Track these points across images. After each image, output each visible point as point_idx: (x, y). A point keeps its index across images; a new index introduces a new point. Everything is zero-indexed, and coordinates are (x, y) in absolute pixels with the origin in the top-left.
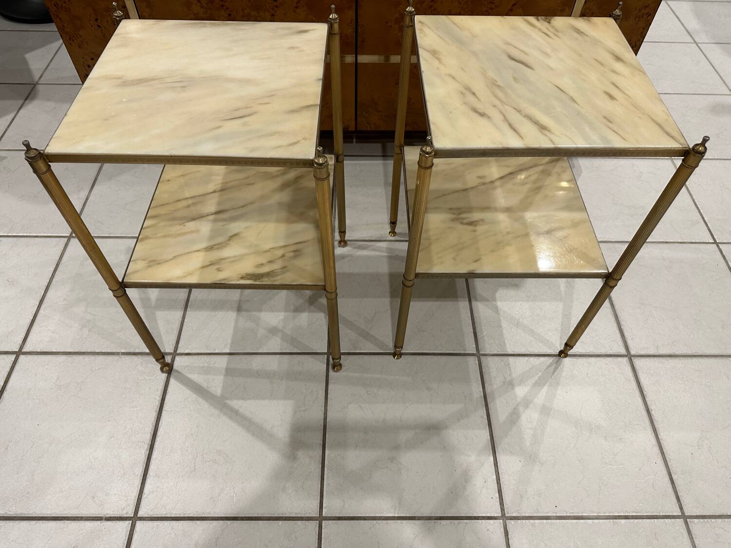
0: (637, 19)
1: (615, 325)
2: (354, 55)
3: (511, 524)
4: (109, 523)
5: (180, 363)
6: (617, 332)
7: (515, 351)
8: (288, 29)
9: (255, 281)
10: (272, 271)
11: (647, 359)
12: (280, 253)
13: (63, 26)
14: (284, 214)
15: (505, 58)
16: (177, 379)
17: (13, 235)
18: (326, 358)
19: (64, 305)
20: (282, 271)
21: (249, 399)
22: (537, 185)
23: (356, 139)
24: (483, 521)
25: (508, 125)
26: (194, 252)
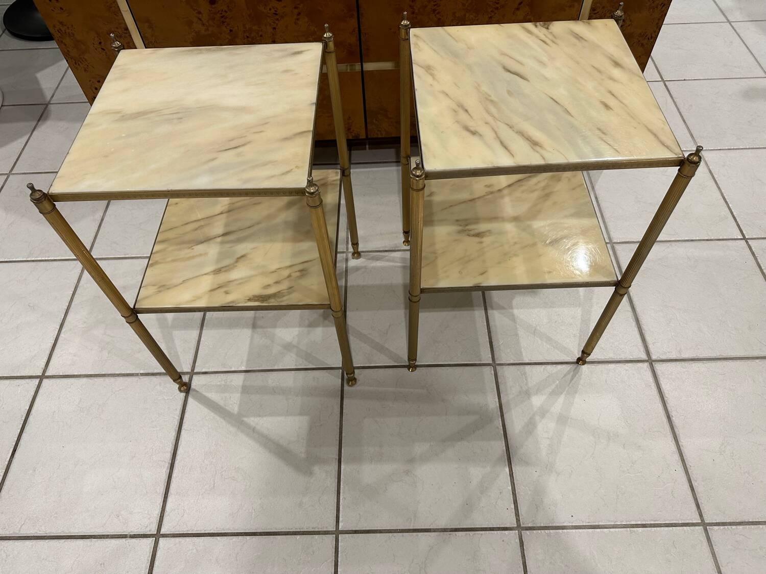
0: (651, 10)
1: (636, 329)
2: (360, 64)
3: (526, 534)
4: (134, 540)
5: (197, 382)
6: (638, 336)
7: (532, 359)
8: (282, 51)
9: (263, 303)
10: (279, 292)
11: (669, 364)
12: (286, 273)
13: (68, 51)
14: (290, 233)
15: (500, 70)
16: (195, 398)
17: (32, 259)
18: (341, 372)
19: (83, 328)
20: (288, 292)
21: (265, 416)
22: (547, 191)
23: (369, 145)
24: (498, 532)
25: (499, 143)
26: (203, 275)
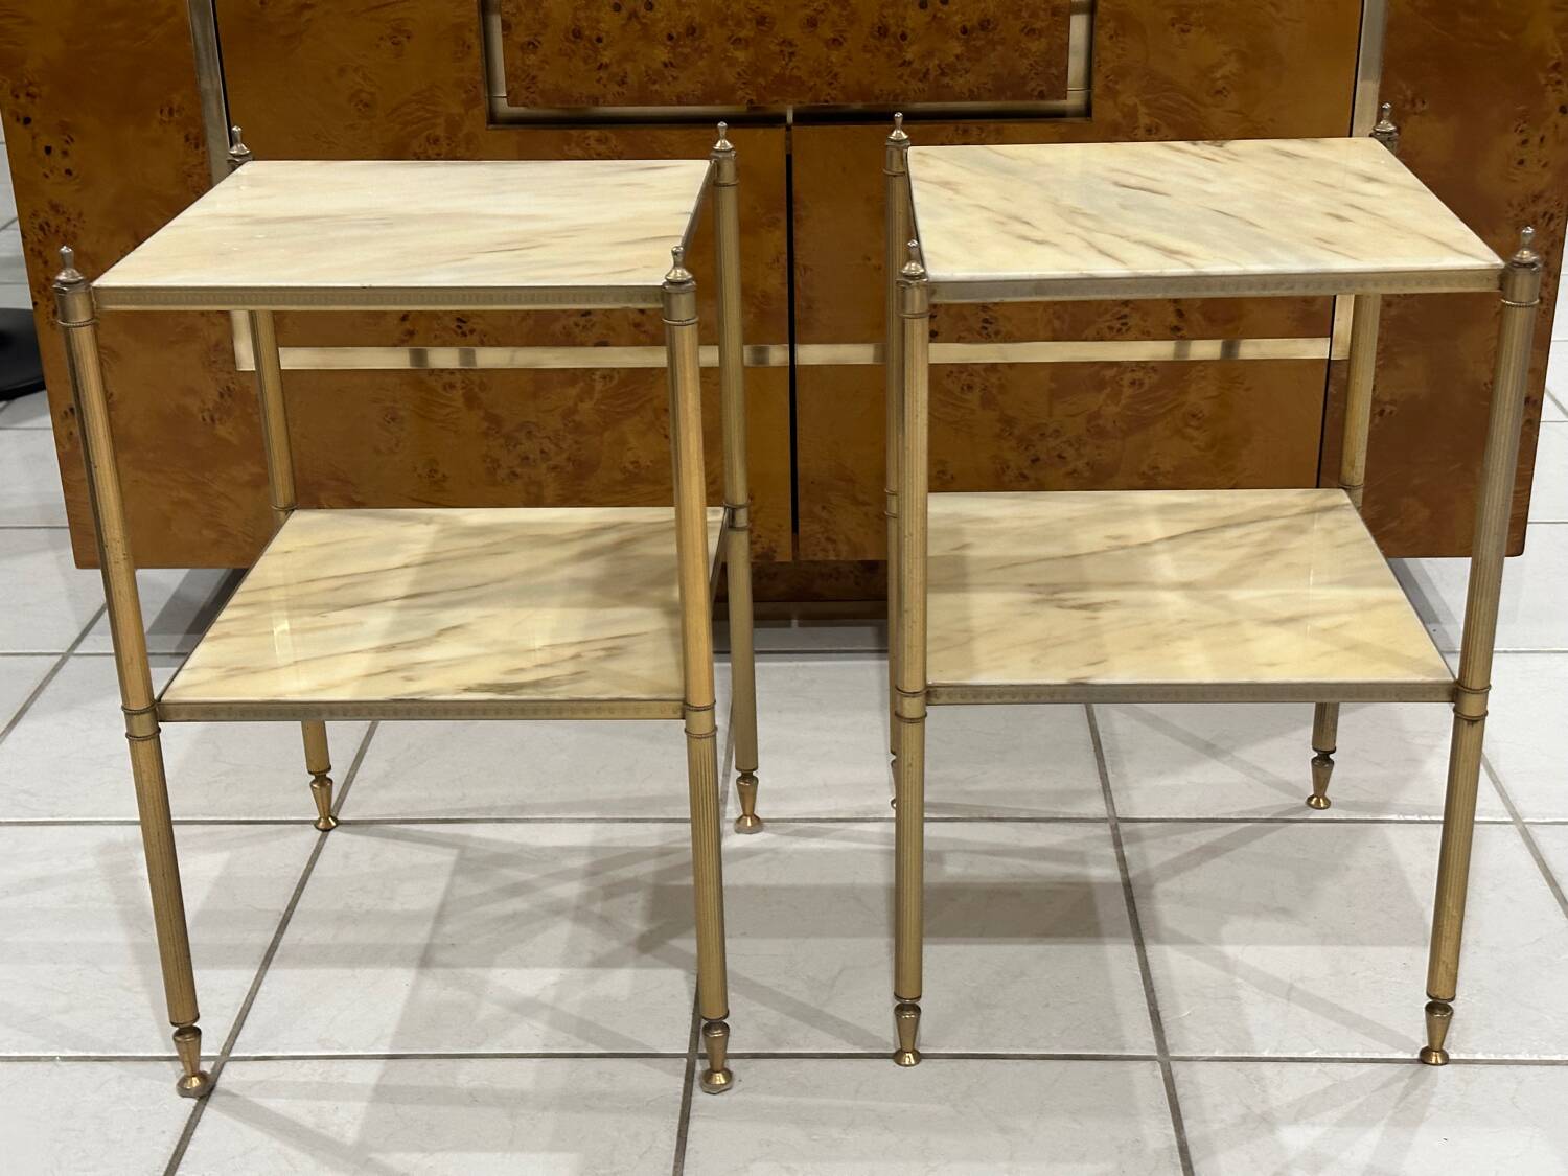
2: (788, 345)
5: (229, 1077)
8: (616, 166)
9: (501, 694)
10: (548, 679)
12: (572, 651)
14: (583, 596)
15: (1109, 186)
16: (227, 1110)
18: (684, 1064)
20: (570, 680)
25: (1096, 251)
26: (348, 653)
